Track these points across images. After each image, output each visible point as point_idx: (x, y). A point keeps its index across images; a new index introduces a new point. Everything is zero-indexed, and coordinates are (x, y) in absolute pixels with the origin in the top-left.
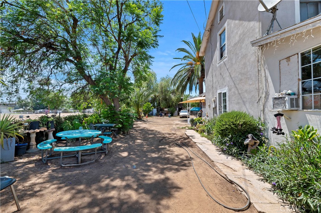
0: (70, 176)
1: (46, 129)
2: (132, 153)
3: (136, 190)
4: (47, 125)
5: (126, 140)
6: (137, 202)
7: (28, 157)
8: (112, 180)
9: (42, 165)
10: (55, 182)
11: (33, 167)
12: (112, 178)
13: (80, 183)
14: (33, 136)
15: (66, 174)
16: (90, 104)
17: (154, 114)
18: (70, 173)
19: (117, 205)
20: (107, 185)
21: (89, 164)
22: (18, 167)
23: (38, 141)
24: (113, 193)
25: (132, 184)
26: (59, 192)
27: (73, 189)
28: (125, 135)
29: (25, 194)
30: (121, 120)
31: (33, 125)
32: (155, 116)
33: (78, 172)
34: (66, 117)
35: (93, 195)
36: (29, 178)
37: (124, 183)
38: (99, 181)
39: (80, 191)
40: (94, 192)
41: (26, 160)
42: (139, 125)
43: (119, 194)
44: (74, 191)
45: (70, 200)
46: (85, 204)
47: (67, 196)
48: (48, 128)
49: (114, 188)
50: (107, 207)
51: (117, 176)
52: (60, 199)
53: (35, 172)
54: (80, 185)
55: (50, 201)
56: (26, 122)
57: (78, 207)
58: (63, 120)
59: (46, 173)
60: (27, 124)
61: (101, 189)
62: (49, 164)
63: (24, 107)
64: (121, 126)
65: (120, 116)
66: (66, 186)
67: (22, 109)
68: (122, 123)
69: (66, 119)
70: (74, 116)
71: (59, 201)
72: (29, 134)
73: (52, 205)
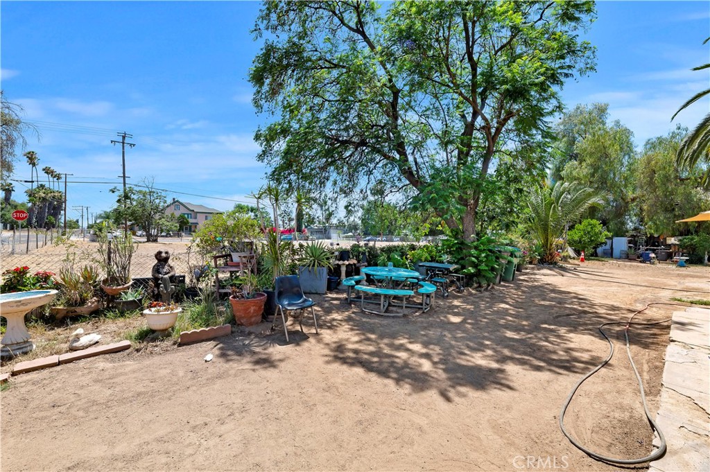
0: (367, 322)
1: (355, 262)
2: (469, 321)
3: (435, 363)
4: (357, 257)
5: (477, 300)
6: (425, 374)
7: (337, 293)
8: (410, 343)
9: (347, 304)
10: (350, 323)
11: (336, 304)
12: (412, 340)
13: (373, 333)
14: (343, 269)
15: (364, 320)
16: (440, 226)
17: (616, 252)
18: (368, 320)
19: (399, 366)
20: (402, 345)
21: (393, 317)
22: (326, 301)
23: (348, 274)
24: (403, 355)
25: (434, 355)
26: (350, 333)
27: (364, 334)
28: (480, 291)
29: (325, 325)
30: (473, 259)
31: (344, 255)
32: (620, 258)
33: (377, 321)
34: (384, 248)
35: (380, 347)
36: (331, 312)
37: (424, 351)
38: (395, 338)
39: (368, 339)
40: (382, 346)
41: (335, 296)
42: (537, 277)
43: (409, 358)
44: (363, 337)
45: (357, 342)
46: (368, 351)
47: (356, 339)
48: (359, 262)
49: (408, 350)
50: (387, 362)
51: (420, 340)
52: (348, 339)
53: (338, 309)
54: (372, 334)
55: (340, 337)
56: (337, 250)
57: (361, 350)
58: (379, 252)
59: (347, 313)
60: (337, 253)
61: (391, 346)
62: (353, 306)
63: (353, 231)
64: (472, 271)
65: (473, 251)
66: (358, 330)
67: (351, 234)
68: (475, 266)
69: (382, 250)
70: (395, 247)
71: (347, 340)
72: (339, 266)
73: (341, 340)
